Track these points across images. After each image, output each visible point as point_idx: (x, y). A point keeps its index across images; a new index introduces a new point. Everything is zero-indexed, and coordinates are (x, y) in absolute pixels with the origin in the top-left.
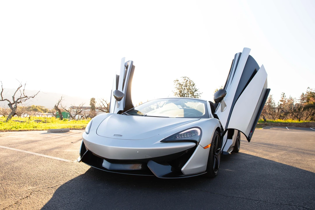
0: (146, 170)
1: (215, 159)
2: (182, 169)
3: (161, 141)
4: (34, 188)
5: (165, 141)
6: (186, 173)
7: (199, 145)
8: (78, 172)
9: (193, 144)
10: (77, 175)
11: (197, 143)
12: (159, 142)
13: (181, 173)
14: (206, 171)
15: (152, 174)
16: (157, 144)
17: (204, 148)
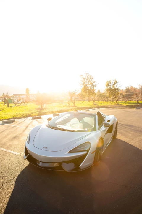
0: (60, 167)
1: (99, 154)
2: (80, 166)
4: (4, 180)
5: (71, 152)
6: (82, 168)
7: (89, 153)
8: (24, 164)
9: (86, 152)
10: (24, 167)
11: (88, 151)
12: (67, 153)
13: (79, 168)
14: (93, 164)
15: (64, 170)
16: (67, 154)
17: (92, 153)
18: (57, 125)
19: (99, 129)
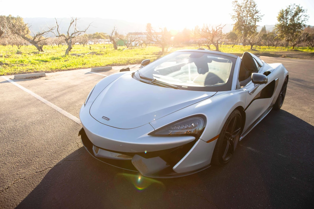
2: (175, 167)
3: (149, 134)
5: (154, 134)
6: (179, 172)
7: (199, 140)
9: (192, 138)
11: (197, 136)
12: (146, 135)
14: (210, 164)
16: (144, 138)
17: (208, 142)
18: (154, 75)
19: (237, 88)
